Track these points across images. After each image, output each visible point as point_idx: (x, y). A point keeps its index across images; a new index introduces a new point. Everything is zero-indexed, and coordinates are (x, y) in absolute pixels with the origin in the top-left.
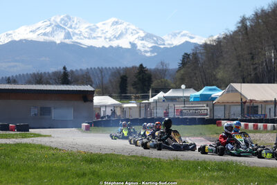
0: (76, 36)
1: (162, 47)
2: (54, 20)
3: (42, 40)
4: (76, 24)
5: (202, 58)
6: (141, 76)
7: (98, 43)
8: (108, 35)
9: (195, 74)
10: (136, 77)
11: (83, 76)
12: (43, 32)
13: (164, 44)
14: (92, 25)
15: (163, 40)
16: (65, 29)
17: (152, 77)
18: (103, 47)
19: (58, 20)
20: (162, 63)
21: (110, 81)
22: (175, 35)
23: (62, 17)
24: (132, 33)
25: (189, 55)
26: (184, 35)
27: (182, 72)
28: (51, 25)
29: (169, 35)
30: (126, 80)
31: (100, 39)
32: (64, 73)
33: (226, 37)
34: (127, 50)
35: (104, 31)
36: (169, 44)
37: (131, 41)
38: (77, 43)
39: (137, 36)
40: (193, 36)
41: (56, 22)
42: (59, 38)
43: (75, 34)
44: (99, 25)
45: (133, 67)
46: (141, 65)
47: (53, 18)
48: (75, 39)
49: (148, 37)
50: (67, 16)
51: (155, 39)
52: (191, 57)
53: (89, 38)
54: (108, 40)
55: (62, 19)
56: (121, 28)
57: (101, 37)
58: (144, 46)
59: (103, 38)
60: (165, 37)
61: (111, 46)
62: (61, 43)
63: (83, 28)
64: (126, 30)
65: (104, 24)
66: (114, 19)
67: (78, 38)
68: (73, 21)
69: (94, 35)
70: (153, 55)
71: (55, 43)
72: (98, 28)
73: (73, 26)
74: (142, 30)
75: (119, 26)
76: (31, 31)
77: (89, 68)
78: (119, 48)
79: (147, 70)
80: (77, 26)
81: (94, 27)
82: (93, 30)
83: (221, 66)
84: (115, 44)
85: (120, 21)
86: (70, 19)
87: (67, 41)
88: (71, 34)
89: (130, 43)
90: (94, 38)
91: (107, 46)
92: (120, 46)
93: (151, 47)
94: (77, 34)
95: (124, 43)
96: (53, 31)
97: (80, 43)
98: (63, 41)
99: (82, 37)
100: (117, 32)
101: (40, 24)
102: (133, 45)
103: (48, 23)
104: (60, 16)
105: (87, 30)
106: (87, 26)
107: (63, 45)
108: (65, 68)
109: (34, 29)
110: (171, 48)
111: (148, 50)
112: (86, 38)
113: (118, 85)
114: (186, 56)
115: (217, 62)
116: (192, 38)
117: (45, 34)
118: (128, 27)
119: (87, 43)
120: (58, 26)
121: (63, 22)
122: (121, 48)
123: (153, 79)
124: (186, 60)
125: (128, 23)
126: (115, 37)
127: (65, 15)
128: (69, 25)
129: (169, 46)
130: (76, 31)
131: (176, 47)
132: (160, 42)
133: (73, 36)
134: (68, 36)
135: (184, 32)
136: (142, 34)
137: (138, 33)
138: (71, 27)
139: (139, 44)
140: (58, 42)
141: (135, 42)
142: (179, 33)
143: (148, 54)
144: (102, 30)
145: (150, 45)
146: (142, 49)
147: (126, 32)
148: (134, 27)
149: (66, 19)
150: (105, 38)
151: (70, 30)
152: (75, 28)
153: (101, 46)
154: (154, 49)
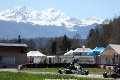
0: (29, 19)
1: (80, 26)
2: (16, 9)
3: (9, 21)
4: (29, 11)
5: (101, 32)
6: (65, 42)
7: (43, 23)
8: (49, 18)
9: (97, 41)
10: (62, 42)
11: (30, 41)
12: (10, 15)
13: (82, 25)
14: (39, 12)
15: (81, 22)
16: (23, 14)
17: (71, 43)
18: (45, 25)
19: (19, 9)
20: (77, 35)
21: (47, 45)
22: (88, 19)
23: (21, 7)
24: (63, 17)
25: (93, 30)
26: (94, 19)
27: (89, 40)
28: (14, 11)
29: (85, 19)
30: (56, 44)
31: (43, 21)
32: (19, 39)
33: (115, 20)
34: (59, 27)
35: (46, 16)
36: (85, 25)
37: (62, 22)
38: (29, 22)
39: (65, 19)
40: (99, 20)
41: (17, 10)
42: (19, 20)
43: (28, 17)
44: (43, 12)
45: (61, 37)
46: (65, 36)
47: (15, 8)
48: (28, 20)
49: (72, 20)
50: (24, 7)
51: (76, 21)
52: (94, 31)
53: (37, 20)
54: (48, 21)
55: (21, 8)
56: (56, 14)
57: (44, 19)
58: (70, 25)
59: (45, 20)
60: (82, 20)
61: (50, 25)
62: (20, 22)
63: (34, 14)
64: (59, 15)
65: (46, 12)
66: (52, 9)
67: (30, 20)
68: (28, 10)
69: (40, 18)
70: (75, 31)
71: (16, 22)
72: (42, 14)
73: (27, 13)
74: (69, 16)
75: (55, 13)
76: (2, 15)
77: (36, 38)
78: (54, 26)
79: (69, 39)
80: (30, 13)
81: (40, 13)
82: (39, 15)
83: (112, 37)
84: (52, 23)
85: (56, 10)
86: (26, 8)
87: (24, 21)
88: (26, 17)
89: (61, 23)
90: (40, 20)
91: (48, 25)
92: (55, 25)
93: (74, 26)
94: (30, 17)
95: (58, 23)
96: (15, 15)
97: (31, 23)
98: (21, 21)
99: (33, 19)
100: (54, 17)
101: (8, 11)
102: (63, 25)
103: (13, 10)
104: (20, 6)
105: (36, 15)
106: (36, 12)
107: (21, 23)
108: (19, 37)
109: (4, 14)
110: (86, 26)
111: (72, 27)
112: (35, 20)
113: (51, 47)
114: (92, 31)
115: (110, 34)
116: (98, 21)
117: (10, 17)
118: (60, 14)
119: (35, 22)
120: (18, 12)
121: (21, 10)
122: (56, 26)
123: (72, 44)
124: (92, 33)
125: (60, 11)
126: (52, 20)
127: (23, 6)
128: (25, 12)
129: (84, 26)
130: (29, 16)
131: (89, 26)
132: (79, 23)
133: (28, 18)
134: (24, 18)
135: (94, 17)
136: (69, 18)
137: (66, 17)
138: (26, 13)
139: (67, 24)
140: (18, 22)
141: (65, 23)
142: (91, 18)
143: (72, 30)
144: (45, 15)
145: (74, 25)
146: (69, 27)
147: (59, 17)
148: (63, 14)
149: (23, 8)
150: (47, 20)
151: (26, 15)
152: (29, 14)
153: (44, 25)
154: (76, 27)
